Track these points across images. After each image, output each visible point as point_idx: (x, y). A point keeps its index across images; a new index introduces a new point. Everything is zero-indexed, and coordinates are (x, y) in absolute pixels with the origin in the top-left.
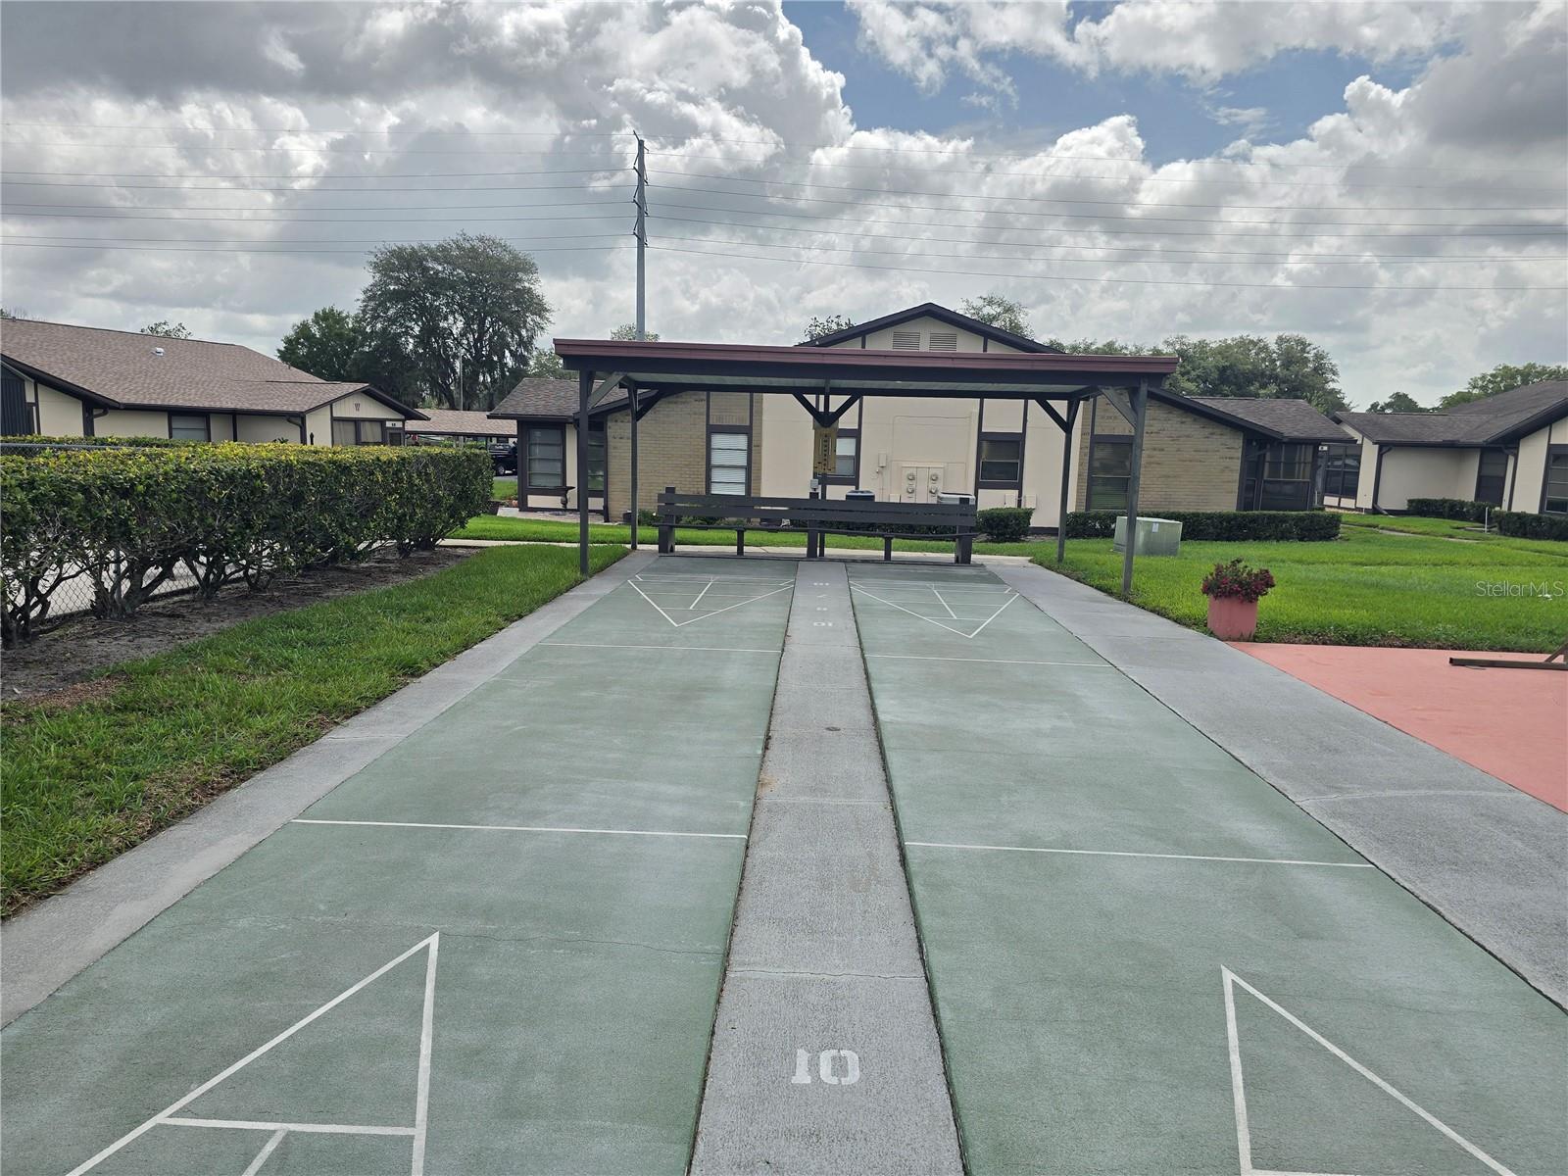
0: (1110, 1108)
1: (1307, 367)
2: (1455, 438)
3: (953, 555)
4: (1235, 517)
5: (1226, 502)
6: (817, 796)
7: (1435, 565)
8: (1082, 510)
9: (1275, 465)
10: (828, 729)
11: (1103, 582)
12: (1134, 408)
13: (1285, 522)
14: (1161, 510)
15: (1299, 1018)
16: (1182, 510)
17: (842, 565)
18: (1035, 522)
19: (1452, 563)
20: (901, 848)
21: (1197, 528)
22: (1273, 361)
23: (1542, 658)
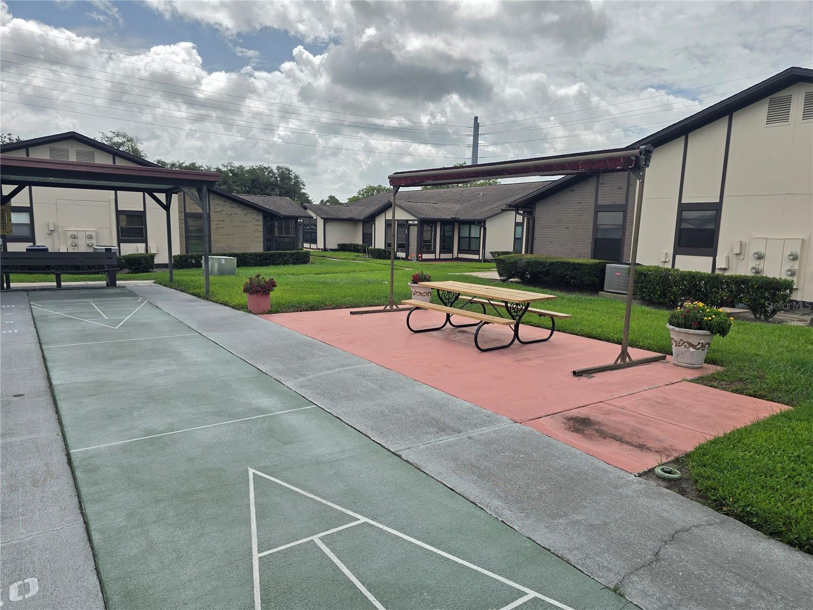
0: (190, 552)
1: (292, 182)
2: (353, 216)
3: (105, 282)
4: (263, 254)
5: (257, 246)
6: (6, 438)
7: (348, 272)
8: (184, 253)
9: (280, 229)
10: (15, 396)
11: (195, 291)
12: (201, 199)
13: (286, 256)
14: (226, 252)
15: (282, 480)
16: (237, 251)
17: (26, 293)
18: (157, 261)
19: (354, 271)
20: (68, 455)
21: (244, 260)
22: (276, 178)
23: (382, 308)
